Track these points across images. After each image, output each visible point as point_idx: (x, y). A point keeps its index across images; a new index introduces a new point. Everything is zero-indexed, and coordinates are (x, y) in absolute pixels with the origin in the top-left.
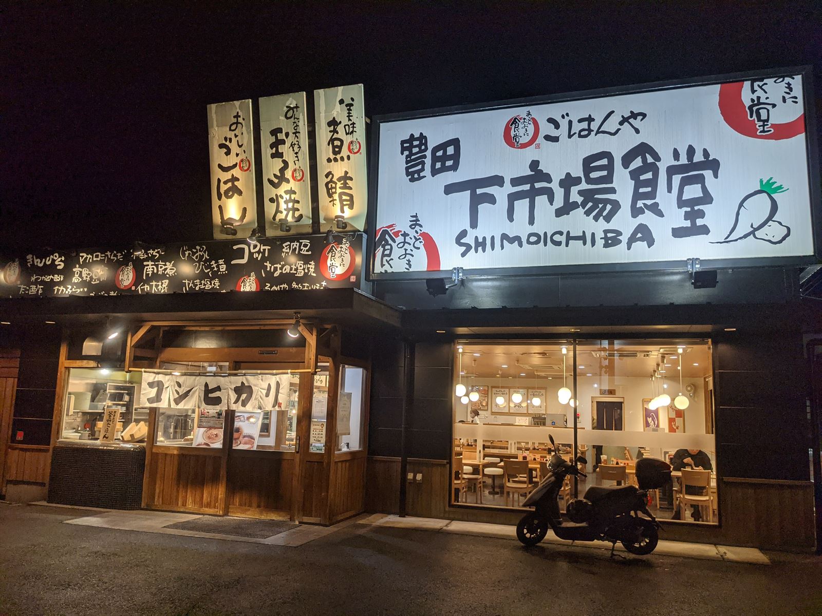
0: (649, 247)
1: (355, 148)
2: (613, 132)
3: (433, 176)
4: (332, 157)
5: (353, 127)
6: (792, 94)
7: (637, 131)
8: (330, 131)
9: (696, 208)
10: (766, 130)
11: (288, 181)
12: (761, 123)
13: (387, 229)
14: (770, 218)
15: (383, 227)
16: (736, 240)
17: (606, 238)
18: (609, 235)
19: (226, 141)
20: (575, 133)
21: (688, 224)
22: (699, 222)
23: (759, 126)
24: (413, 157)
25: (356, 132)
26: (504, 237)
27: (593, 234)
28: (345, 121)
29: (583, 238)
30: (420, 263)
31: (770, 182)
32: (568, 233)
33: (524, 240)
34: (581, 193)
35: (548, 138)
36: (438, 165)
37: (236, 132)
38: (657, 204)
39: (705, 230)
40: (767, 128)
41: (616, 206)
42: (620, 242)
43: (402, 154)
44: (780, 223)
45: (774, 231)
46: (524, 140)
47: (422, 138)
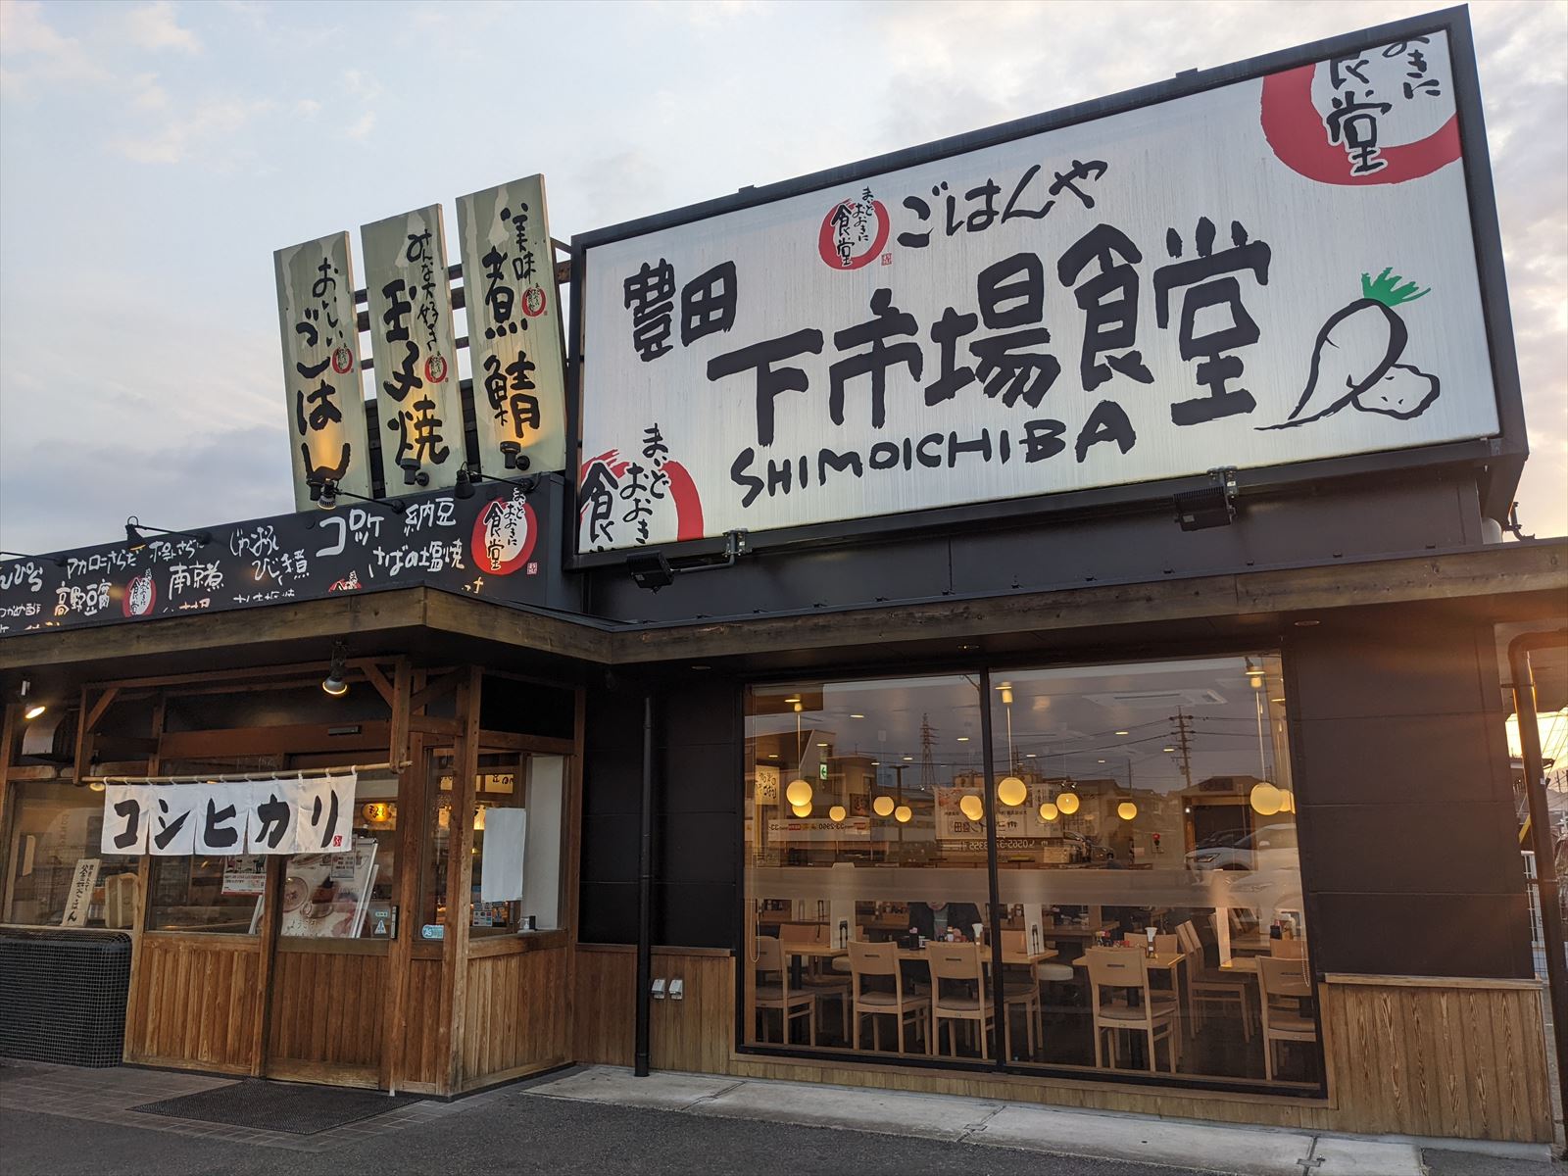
0: (1124, 452)
1: (535, 303)
2: (1038, 210)
3: (686, 345)
4: (494, 326)
5: (529, 262)
6: (1427, 76)
7: (1089, 202)
8: (489, 276)
9: (1223, 355)
10: (1370, 163)
11: (419, 384)
12: (1359, 150)
13: (601, 461)
14: (1391, 359)
15: (595, 459)
16: (1315, 418)
17: (1031, 441)
18: (1038, 433)
19: (309, 317)
20: (962, 223)
21: (1205, 392)
22: (1231, 385)
23: (1355, 158)
24: (647, 311)
25: (534, 271)
26: (826, 456)
27: (1005, 435)
28: (515, 252)
29: (983, 445)
30: (665, 526)
31: (1387, 278)
32: (953, 436)
33: (865, 460)
34: (975, 348)
35: (907, 240)
36: (695, 321)
37: (325, 298)
38: (1137, 356)
39: (1244, 402)
40: (1373, 159)
41: (1050, 369)
42: (1061, 445)
43: (628, 305)
44: (1414, 370)
45: (1399, 388)
46: (859, 250)
47: (665, 270)
